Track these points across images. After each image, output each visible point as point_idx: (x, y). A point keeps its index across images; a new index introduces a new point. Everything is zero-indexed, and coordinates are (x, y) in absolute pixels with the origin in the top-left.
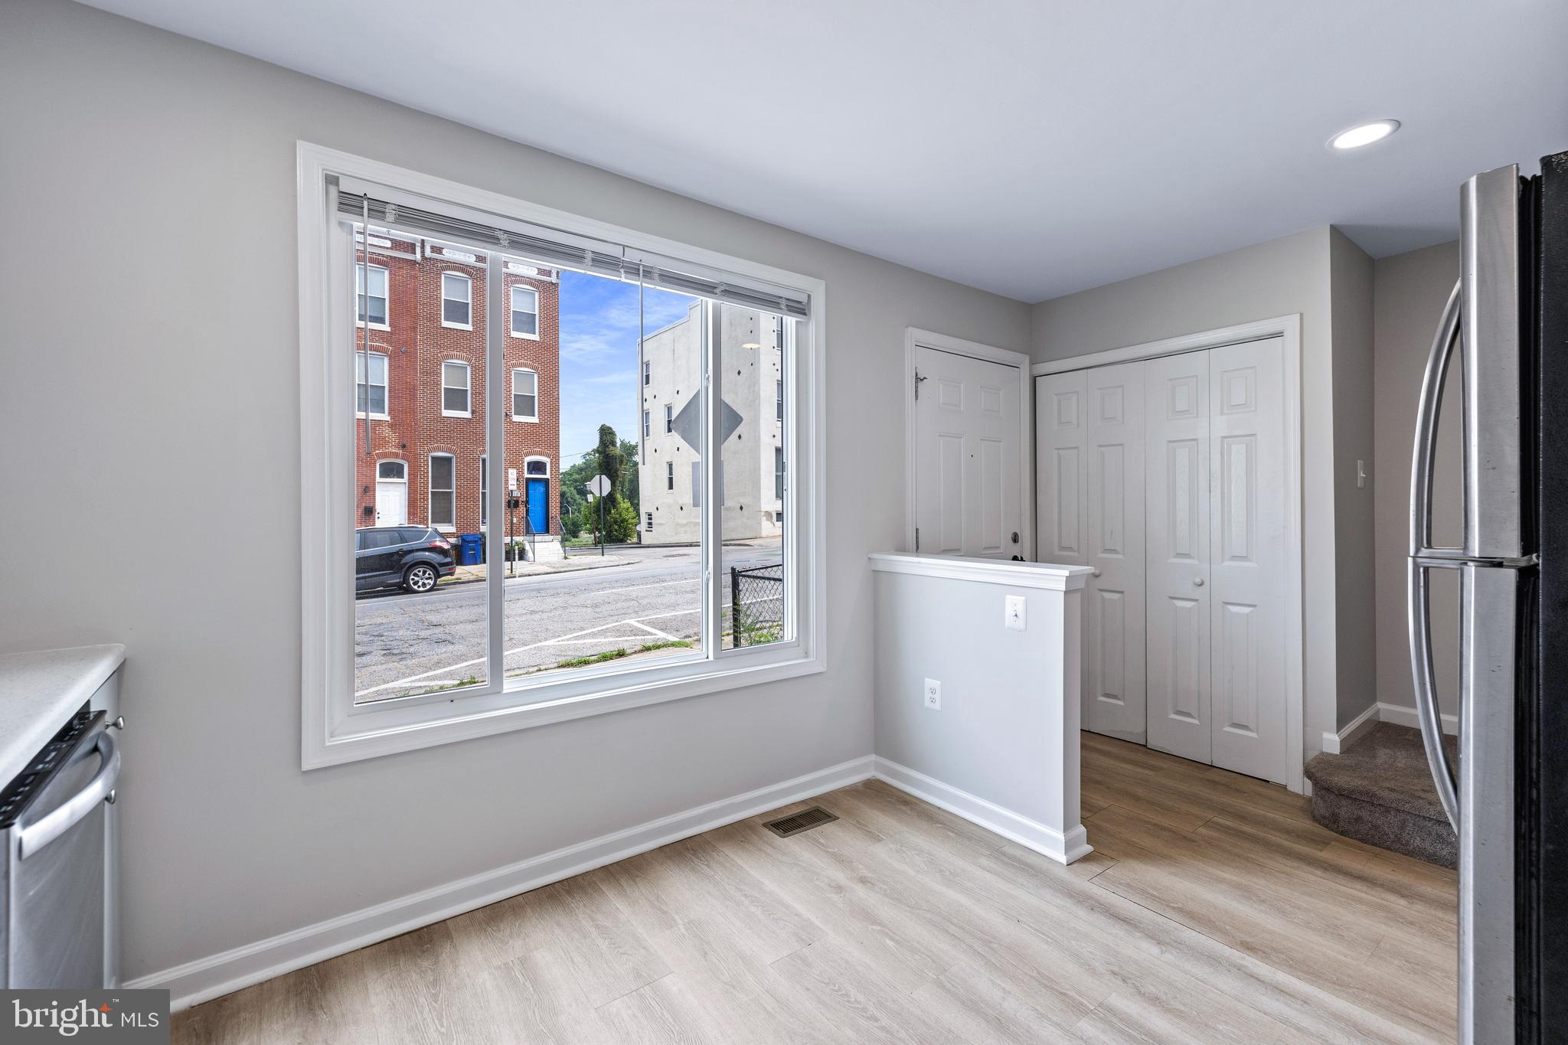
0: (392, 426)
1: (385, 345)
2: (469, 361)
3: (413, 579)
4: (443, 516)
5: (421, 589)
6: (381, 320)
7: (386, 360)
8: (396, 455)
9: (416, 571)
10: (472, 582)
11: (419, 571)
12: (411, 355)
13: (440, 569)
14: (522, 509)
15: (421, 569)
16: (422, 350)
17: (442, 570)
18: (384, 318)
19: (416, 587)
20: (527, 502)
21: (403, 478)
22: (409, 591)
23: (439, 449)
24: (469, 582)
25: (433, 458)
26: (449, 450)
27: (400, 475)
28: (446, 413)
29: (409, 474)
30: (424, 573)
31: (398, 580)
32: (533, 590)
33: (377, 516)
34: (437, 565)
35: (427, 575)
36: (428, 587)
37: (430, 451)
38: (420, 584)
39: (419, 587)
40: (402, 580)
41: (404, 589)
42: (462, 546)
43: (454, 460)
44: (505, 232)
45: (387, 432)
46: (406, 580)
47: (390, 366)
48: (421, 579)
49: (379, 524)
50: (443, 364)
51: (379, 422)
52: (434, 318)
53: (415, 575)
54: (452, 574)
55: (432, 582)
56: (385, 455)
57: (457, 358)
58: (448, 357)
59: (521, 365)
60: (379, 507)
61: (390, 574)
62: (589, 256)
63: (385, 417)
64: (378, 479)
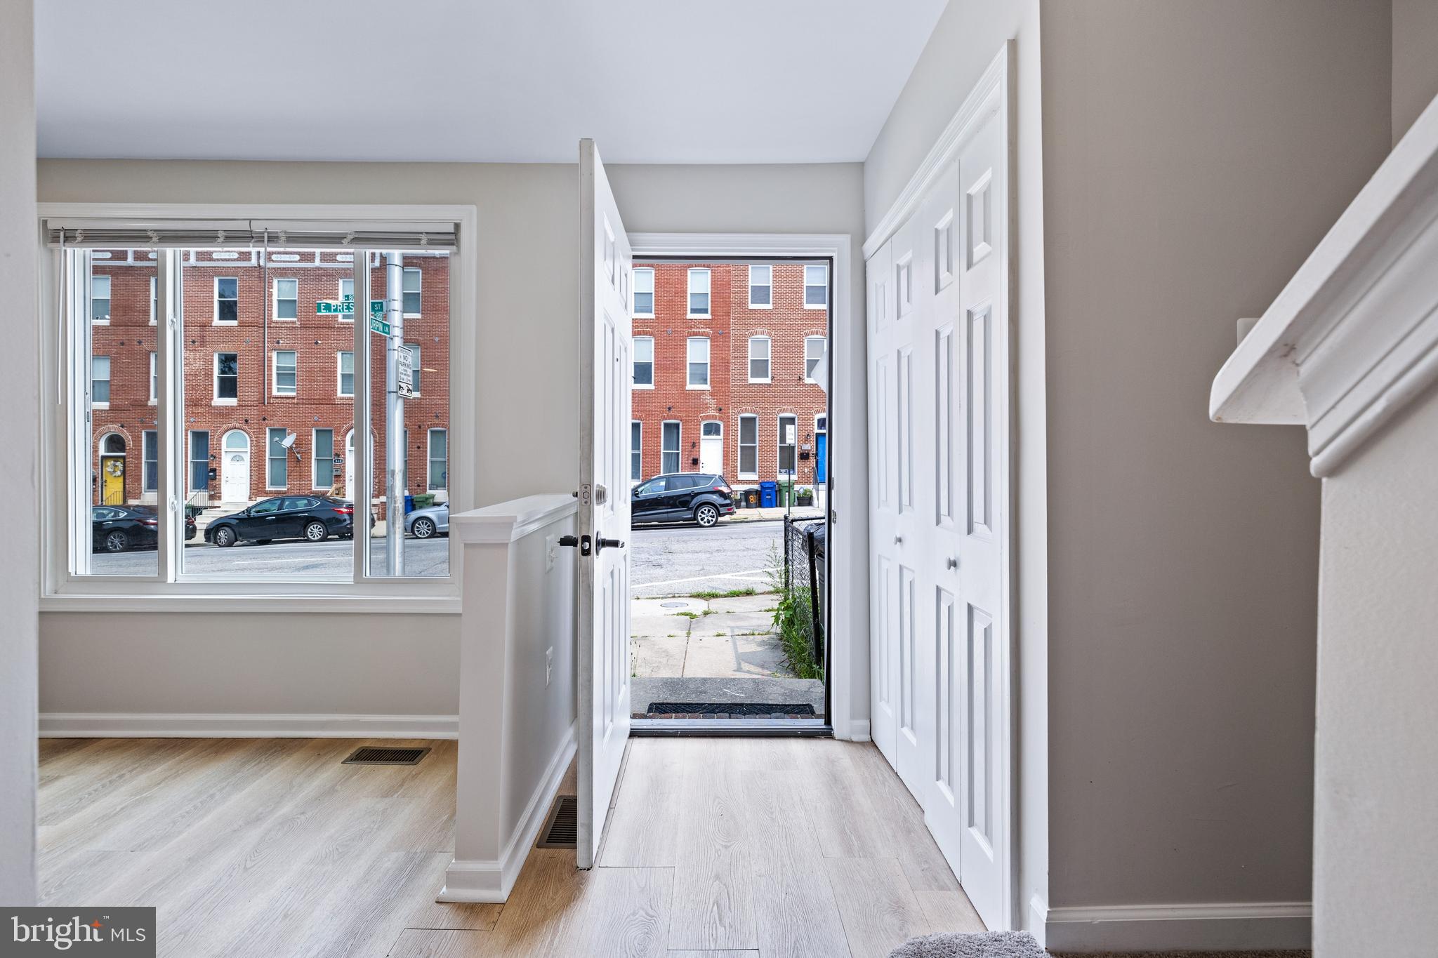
0: (712, 394)
1: (708, 330)
2: (770, 334)
3: (700, 516)
4: (749, 466)
5: (707, 524)
6: (705, 311)
7: (709, 341)
8: (715, 417)
9: (703, 510)
10: (755, 521)
11: (705, 510)
12: (726, 336)
13: (721, 509)
14: (812, 461)
15: (707, 509)
16: (734, 331)
17: (722, 510)
18: (707, 309)
19: (702, 523)
20: (817, 455)
21: (719, 435)
22: (699, 526)
23: (746, 411)
24: (752, 522)
25: (742, 419)
26: (754, 412)
27: (718, 432)
28: (752, 380)
29: (724, 432)
30: (709, 511)
31: (690, 516)
32: (771, 531)
33: (701, 465)
34: (718, 506)
35: (711, 514)
36: (711, 523)
37: (739, 413)
38: (705, 520)
39: (705, 523)
40: (693, 516)
41: (694, 524)
42: (761, 491)
43: (757, 420)
44: (155, 231)
45: (708, 399)
46: (695, 518)
47: (711, 346)
48: (706, 515)
49: (702, 471)
50: (750, 340)
51: (703, 392)
52: (743, 303)
53: (702, 513)
54: (731, 514)
55: (714, 519)
56: (707, 417)
57: (761, 333)
58: (753, 334)
59: (812, 333)
60: (702, 459)
61: (685, 510)
62: (221, 234)
63: (707, 387)
64: (702, 436)
